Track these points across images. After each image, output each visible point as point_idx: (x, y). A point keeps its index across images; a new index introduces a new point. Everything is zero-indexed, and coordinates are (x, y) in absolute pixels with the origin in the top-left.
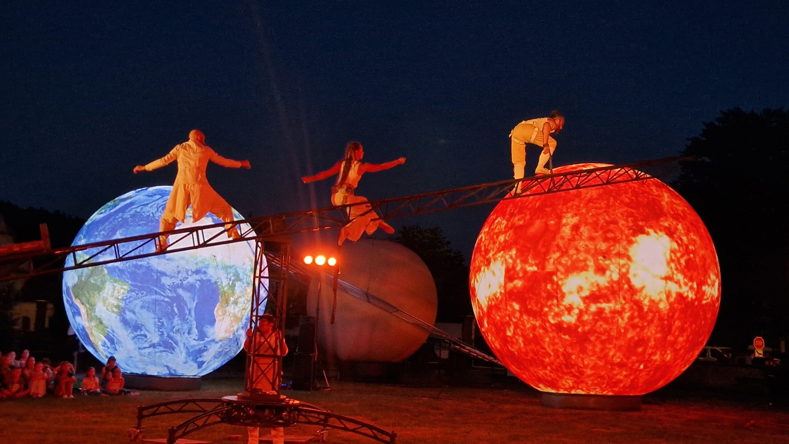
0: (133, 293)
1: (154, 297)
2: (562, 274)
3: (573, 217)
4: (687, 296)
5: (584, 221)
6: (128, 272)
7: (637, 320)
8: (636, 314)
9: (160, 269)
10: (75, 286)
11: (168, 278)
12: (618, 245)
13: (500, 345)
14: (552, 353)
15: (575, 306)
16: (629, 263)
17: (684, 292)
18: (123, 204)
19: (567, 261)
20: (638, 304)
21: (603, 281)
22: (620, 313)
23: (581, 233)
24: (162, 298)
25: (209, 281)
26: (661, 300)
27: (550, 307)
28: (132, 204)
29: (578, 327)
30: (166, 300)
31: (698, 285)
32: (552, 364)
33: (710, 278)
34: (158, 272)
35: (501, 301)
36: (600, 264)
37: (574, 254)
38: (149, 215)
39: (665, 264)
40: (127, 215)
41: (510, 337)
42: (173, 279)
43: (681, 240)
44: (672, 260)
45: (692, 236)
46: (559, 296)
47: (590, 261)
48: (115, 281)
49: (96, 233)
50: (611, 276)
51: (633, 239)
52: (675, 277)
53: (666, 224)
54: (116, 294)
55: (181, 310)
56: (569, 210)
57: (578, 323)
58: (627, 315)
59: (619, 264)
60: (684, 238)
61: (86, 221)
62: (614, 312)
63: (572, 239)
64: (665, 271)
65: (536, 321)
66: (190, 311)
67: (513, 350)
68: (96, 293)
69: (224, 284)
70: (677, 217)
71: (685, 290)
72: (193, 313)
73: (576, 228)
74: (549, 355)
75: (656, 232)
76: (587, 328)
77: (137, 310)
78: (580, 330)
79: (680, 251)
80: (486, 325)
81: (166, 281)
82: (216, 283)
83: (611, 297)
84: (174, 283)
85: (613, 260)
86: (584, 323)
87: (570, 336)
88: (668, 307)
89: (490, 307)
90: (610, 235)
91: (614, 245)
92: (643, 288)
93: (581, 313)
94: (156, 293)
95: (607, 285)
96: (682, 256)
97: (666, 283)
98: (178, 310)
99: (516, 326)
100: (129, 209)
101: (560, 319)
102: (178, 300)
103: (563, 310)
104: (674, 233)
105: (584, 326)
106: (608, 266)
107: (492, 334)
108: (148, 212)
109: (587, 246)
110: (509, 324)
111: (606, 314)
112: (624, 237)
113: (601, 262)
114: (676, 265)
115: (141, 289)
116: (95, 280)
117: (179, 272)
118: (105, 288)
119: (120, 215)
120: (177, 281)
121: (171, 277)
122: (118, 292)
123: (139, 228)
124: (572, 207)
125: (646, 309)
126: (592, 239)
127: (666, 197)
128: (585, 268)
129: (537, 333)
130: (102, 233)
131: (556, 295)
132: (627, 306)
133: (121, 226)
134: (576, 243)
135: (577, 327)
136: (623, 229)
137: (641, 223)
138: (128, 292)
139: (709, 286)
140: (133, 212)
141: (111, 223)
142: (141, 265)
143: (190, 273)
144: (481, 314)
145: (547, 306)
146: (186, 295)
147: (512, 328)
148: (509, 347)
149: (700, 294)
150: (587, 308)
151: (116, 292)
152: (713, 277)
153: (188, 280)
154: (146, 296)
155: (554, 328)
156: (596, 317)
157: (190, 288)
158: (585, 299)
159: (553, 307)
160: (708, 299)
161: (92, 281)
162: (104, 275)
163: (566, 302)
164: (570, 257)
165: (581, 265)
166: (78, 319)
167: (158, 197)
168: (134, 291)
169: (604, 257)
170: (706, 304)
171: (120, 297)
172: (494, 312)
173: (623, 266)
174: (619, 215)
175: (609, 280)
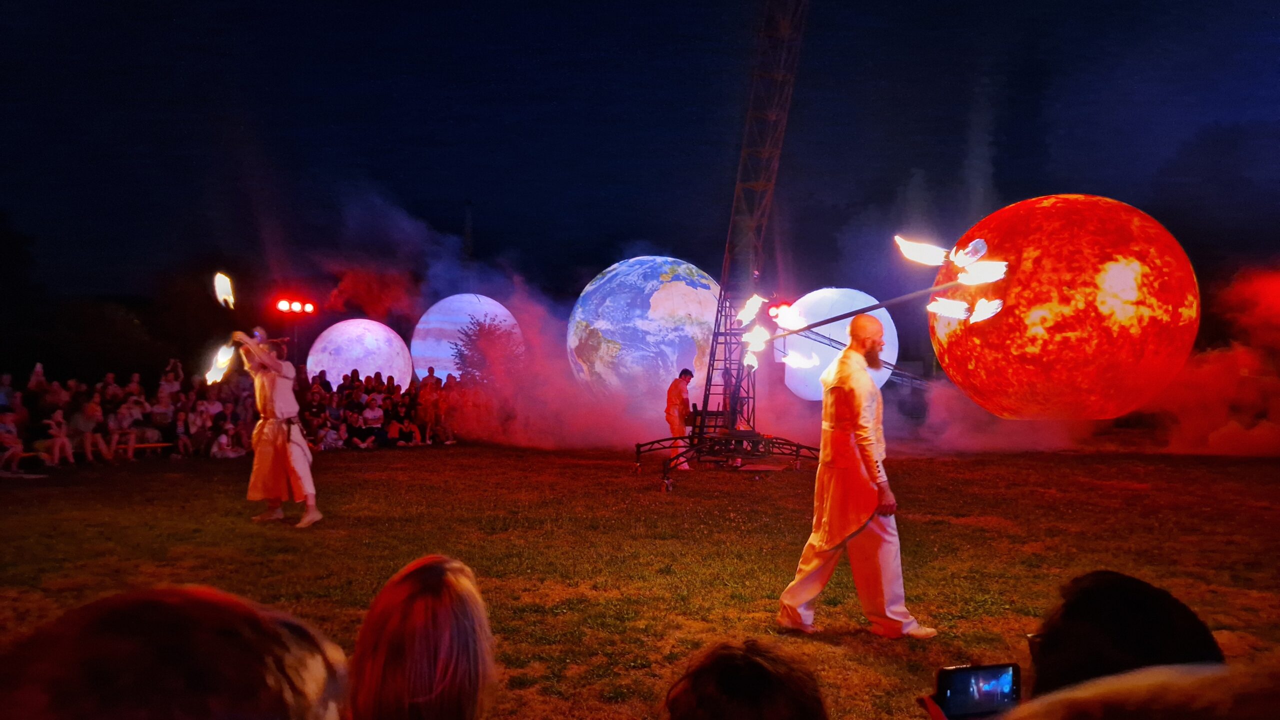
0: (624, 351)
1: (642, 353)
2: (1024, 306)
3: (1035, 250)
4: (1162, 320)
5: (1046, 254)
6: (619, 334)
7: (1106, 347)
8: (1105, 340)
9: (645, 328)
10: (577, 348)
11: (652, 336)
12: (1083, 274)
13: (961, 378)
14: (1015, 383)
15: (1039, 337)
16: (1096, 291)
17: (1158, 316)
18: (609, 275)
19: (1030, 294)
20: (1108, 330)
21: (1068, 311)
22: (1087, 341)
23: (1044, 266)
24: (648, 354)
25: (686, 336)
26: (1132, 325)
27: (1013, 340)
28: (616, 275)
29: (1043, 357)
30: (652, 355)
31: (1173, 308)
32: (1016, 393)
33: (1187, 299)
34: (643, 331)
35: (962, 337)
36: (1065, 295)
37: (1037, 287)
38: (632, 284)
39: (1136, 288)
40: (614, 285)
41: (972, 370)
42: (656, 337)
43: (1154, 263)
44: (1144, 285)
45: (1167, 259)
46: (1022, 328)
47: (1054, 292)
48: (609, 342)
49: (590, 302)
50: (1076, 305)
51: (1100, 267)
52: (1148, 301)
53: (1137, 249)
54: (610, 353)
55: (664, 362)
56: (1031, 244)
57: (1043, 354)
58: (1095, 342)
59: (1085, 293)
60: (1158, 262)
61: (581, 292)
62: (1080, 340)
63: (1034, 273)
64: (1135, 295)
65: (999, 353)
66: (672, 363)
67: (975, 382)
68: (594, 352)
69: (699, 339)
70: (1149, 240)
71: (1159, 314)
72: (675, 365)
73: (1037, 261)
74: (1013, 386)
75: (1125, 257)
76: (1052, 357)
77: (629, 364)
78: (1045, 359)
79: (1153, 275)
80: (947, 360)
81: (650, 339)
82: (693, 338)
83: (1077, 326)
84: (657, 340)
85: (1079, 290)
86: (1048, 353)
87: (1034, 366)
88: (1140, 332)
89: (950, 344)
90: (1076, 265)
91: (1080, 275)
92: (1111, 315)
93: (1046, 343)
94: (643, 349)
95: (1072, 314)
96: (1155, 280)
97: (1138, 308)
98: (662, 363)
99: (978, 360)
100: (614, 281)
101: (1023, 351)
102: (661, 354)
103: (1026, 342)
104: (1147, 257)
105: (1049, 356)
106: (1073, 296)
107: (954, 370)
108: (631, 280)
109: (1050, 278)
110: (971, 360)
111: (1072, 342)
112: (1090, 266)
113: (1065, 292)
114: (1148, 289)
115: (630, 347)
116: (591, 342)
117: (660, 331)
118: (601, 348)
119: (608, 285)
120: (659, 339)
121: (654, 335)
122: (612, 351)
123: (623, 295)
124: (1033, 242)
125: (1115, 335)
126: (1055, 270)
127: (1136, 222)
128: (1048, 300)
129: (999, 365)
130: (595, 302)
131: (1018, 327)
132: (1094, 334)
133: (609, 295)
134: (1038, 276)
135: (1040, 356)
136: (1090, 257)
137: (1108, 250)
138: (620, 350)
139: (1186, 307)
140: (618, 282)
141: (601, 293)
142: (629, 327)
143: (669, 330)
144: (942, 351)
145: (1010, 339)
146: (668, 350)
147: (973, 362)
148: (971, 380)
149: (1176, 316)
150: (1052, 337)
151: (610, 351)
152: (1190, 298)
153: (668, 337)
154: (634, 352)
155: (1017, 359)
156: (1062, 346)
157: (671, 344)
158: (1049, 330)
159: (1016, 340)
160: (1184, 321)
161: (591, 343)
162: (600, 337)
163: (1030, 333)
164: (1033, 290)
165: (1044, 297)
166: (582, 374)
167: (637, 267)
168: (624, 349)
169: (1069, 287)
170: (1183, 325)
171: (614, 355)
172: (954, 348)
173: (1090, 294)
174: (1084, 244)
175: (1074, 309)
